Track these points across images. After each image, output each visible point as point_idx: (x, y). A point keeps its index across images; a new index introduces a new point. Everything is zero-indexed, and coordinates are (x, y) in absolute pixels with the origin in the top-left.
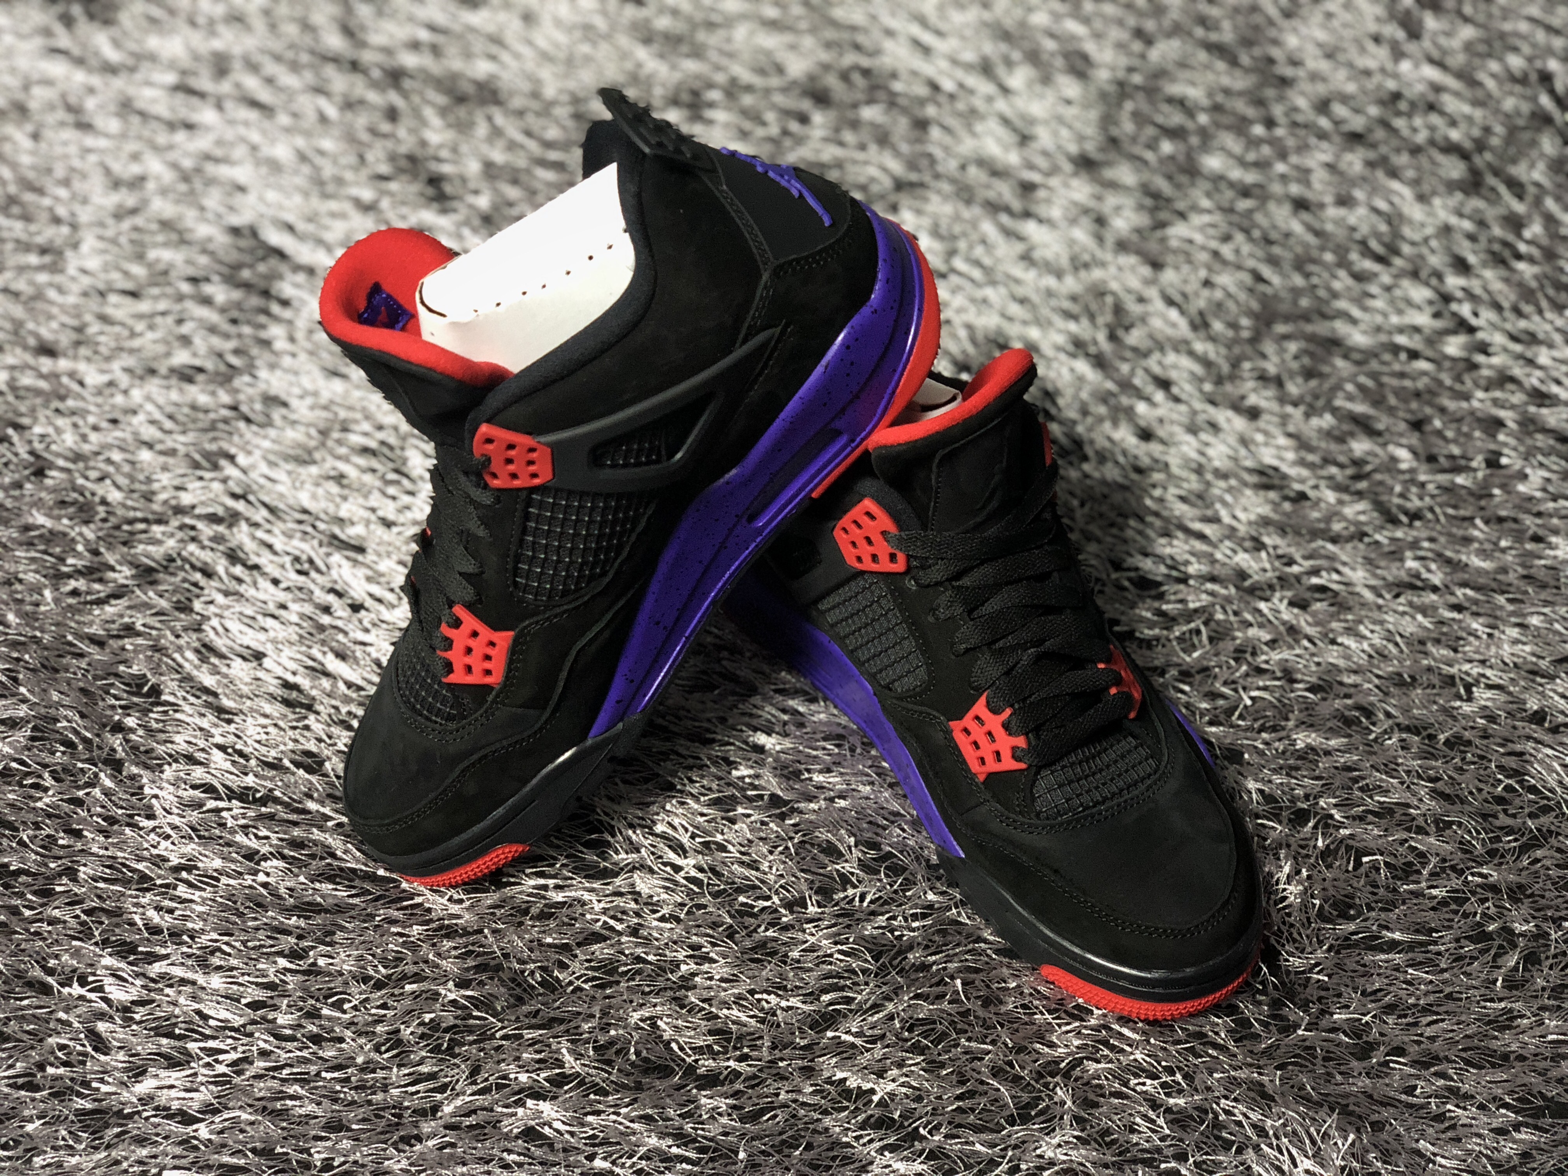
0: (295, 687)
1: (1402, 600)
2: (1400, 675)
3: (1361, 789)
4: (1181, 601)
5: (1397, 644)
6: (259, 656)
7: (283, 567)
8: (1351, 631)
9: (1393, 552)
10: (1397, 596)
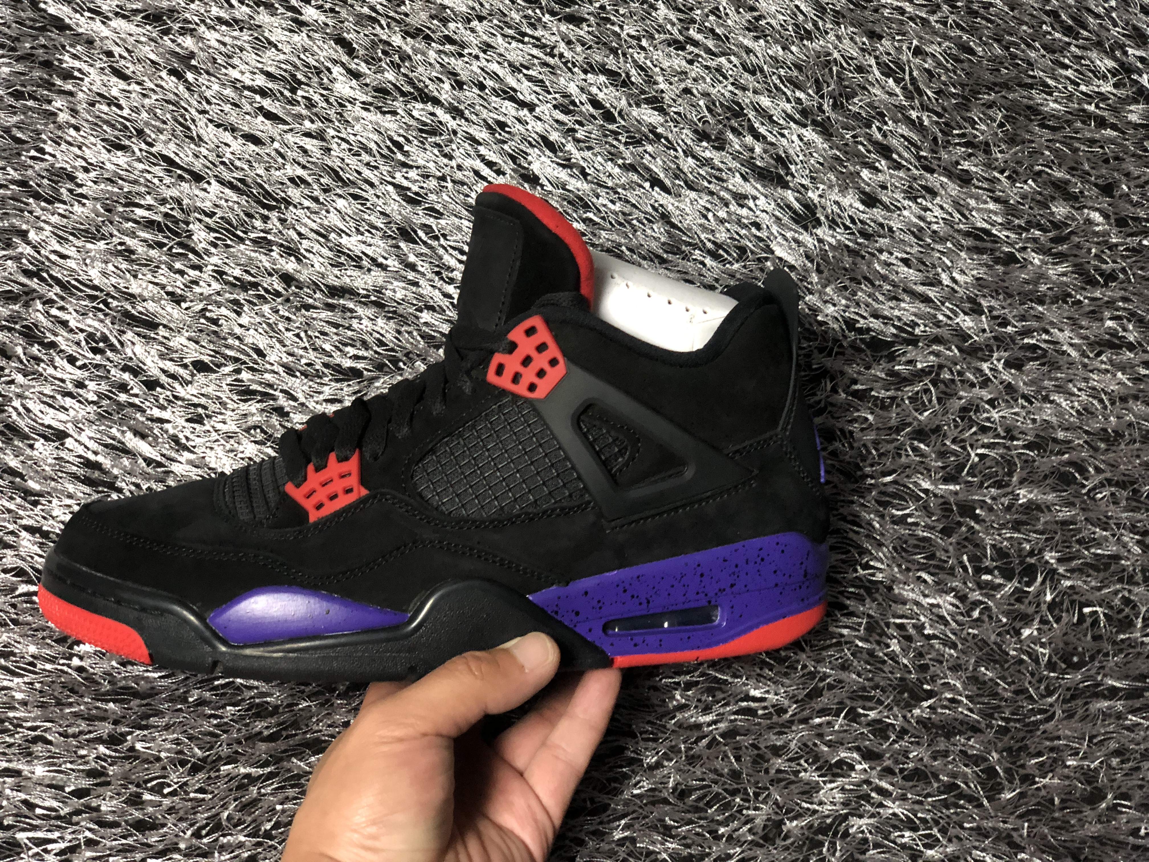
0: (96, 466)
1: (1103, 358)
2: (1105, 430)
3: (1079, 542)
4: (910, 362)
5: (1101, 401)
6: (60, 436)
7: (78, 344)
8: (1060, 389)
9: (1093, 312)
10: (1098, 355)
